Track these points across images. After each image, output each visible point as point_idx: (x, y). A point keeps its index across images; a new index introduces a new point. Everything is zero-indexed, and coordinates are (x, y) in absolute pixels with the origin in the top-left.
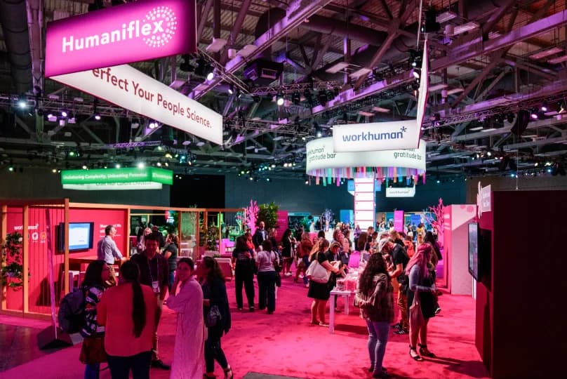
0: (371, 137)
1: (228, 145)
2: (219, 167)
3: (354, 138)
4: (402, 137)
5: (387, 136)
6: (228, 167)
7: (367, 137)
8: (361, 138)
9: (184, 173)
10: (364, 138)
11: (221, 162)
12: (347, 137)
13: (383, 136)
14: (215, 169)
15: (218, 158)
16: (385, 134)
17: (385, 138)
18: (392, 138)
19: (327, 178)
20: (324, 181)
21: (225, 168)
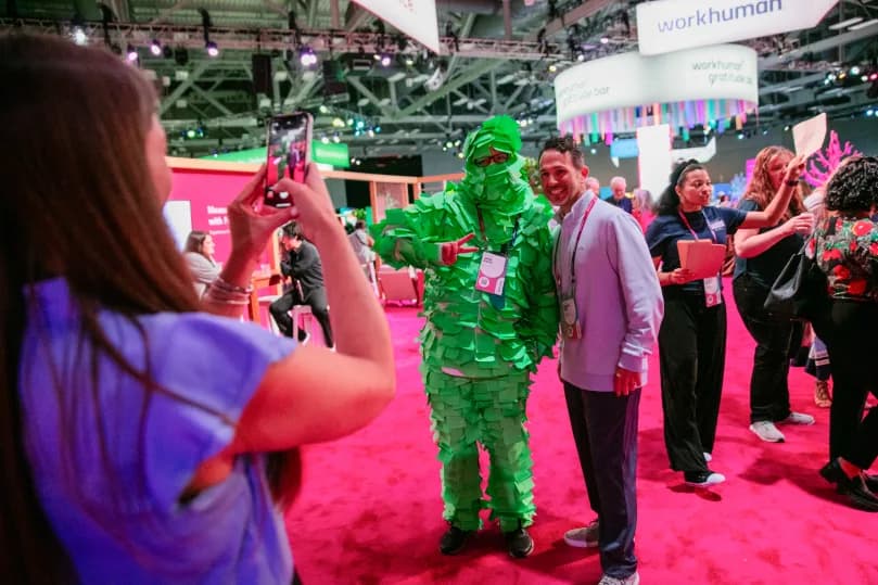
0: (714, 16)
1: (435, 84)
2: (411, 142)
3: (681, 23)
4: (780, 7)
5: (749, 10)
6: (426, 142)
7: (707, 19)
8: (694, 21)
9: (362, 156)
10: (700, 20)
11: (415, 134)
12: (666, 24)
13: (741, 11)
14: (407, 147)
15: (410, 127)
16: (744, 8)
17: (745, 14)
18: (758, 12)
19: (591, 136)
20: (586, 139)
21: (421, 143)
